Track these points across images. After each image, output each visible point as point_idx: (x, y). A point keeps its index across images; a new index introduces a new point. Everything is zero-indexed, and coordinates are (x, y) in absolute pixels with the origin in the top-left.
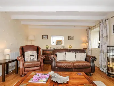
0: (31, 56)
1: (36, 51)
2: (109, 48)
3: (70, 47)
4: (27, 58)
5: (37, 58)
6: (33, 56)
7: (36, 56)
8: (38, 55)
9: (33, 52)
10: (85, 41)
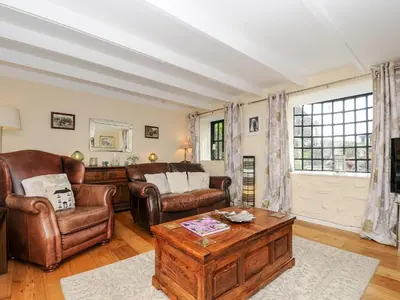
0: (57, 192)
1: (65, 175)
2: (245, 160)
3: (153, 157)
6: (67, 190)
9: (57, 176)
10: (186, 143)
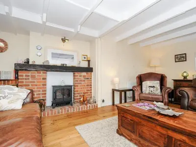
0: (149, 87)
1: (159, 82)
4: (145, 89)
5: (159, 90)
6: (154, 87)
7: (159, 88)
8: (163, 87)
